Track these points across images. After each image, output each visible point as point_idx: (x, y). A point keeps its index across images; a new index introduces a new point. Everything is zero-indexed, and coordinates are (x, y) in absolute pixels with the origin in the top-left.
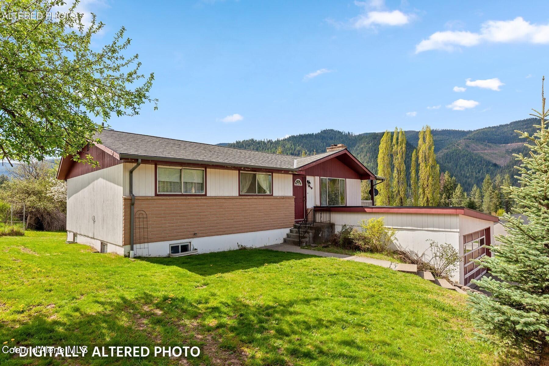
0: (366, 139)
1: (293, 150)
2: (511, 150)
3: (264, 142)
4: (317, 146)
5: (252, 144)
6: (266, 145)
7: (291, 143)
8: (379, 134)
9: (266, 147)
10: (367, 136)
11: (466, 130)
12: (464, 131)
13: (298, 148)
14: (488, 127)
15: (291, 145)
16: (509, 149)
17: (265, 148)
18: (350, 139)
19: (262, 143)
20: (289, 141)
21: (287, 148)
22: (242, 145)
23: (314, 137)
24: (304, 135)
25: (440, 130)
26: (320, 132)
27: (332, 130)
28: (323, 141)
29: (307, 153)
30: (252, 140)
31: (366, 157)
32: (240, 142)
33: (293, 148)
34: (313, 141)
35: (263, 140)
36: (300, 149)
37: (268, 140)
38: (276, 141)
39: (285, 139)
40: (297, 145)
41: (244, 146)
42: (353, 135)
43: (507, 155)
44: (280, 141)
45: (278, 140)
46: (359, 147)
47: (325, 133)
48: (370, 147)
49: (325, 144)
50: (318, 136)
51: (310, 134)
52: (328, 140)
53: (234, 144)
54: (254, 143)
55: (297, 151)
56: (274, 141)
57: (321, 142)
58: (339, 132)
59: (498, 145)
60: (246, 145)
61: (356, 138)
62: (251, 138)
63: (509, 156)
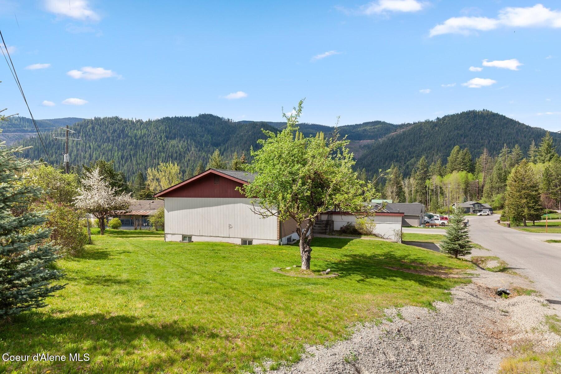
0: (246, 127)
1: (168, 133)
2: (362, 146)
3: (132, 122)
4: (195, 130)
5: (117, 122)
6: (135, 125)
7: (166, 125)
8: (258, 123)
9: (135, 127)
10: (246, 125)
11: (330, 126)
12: (329, 127)
13: (174, 131)
14: (347, 125)
15: (166, 128)
16: (362, 145)
17: (133, 128)
18: (229, 126)
19: (130, 122)
20: (163, 122)
21: (161, 130)
22: (103, 122)
23: (192, 121)
24: (181, 117)
25: (310, 124)
26: (198, 116)
27: (211, 115)
28: (202, 126)
29: (185, 137)
30: (117, 118)
31: (246, 145)
32: (100, 119)
33: (168, 131)
34: (191, 125)
35: (130, 119)
36: (176, 132)
37: (137, 119)
38: (147, 121)
39: (159, 120)
40: (173, 128)
41: (106, 124)
42: (233, 122)
43: (360, 150)
44: (151, 122)
45: (149, 121)
46: (238, 134)
47: (204, 118)
48: (249, 136)
49: (204, 129)
50: (196, 119)
51: (187, 117)
52: (206, 125)
53: (92, 120)
54: (119, 121)
55: (173, 134)
56: (144, 121)
57: (200, 126)
58: (218, 118)
59: (354, 141)
60: (108, 123)
61: (235, 125)
62: (114, 116)
63: (361, 151)
